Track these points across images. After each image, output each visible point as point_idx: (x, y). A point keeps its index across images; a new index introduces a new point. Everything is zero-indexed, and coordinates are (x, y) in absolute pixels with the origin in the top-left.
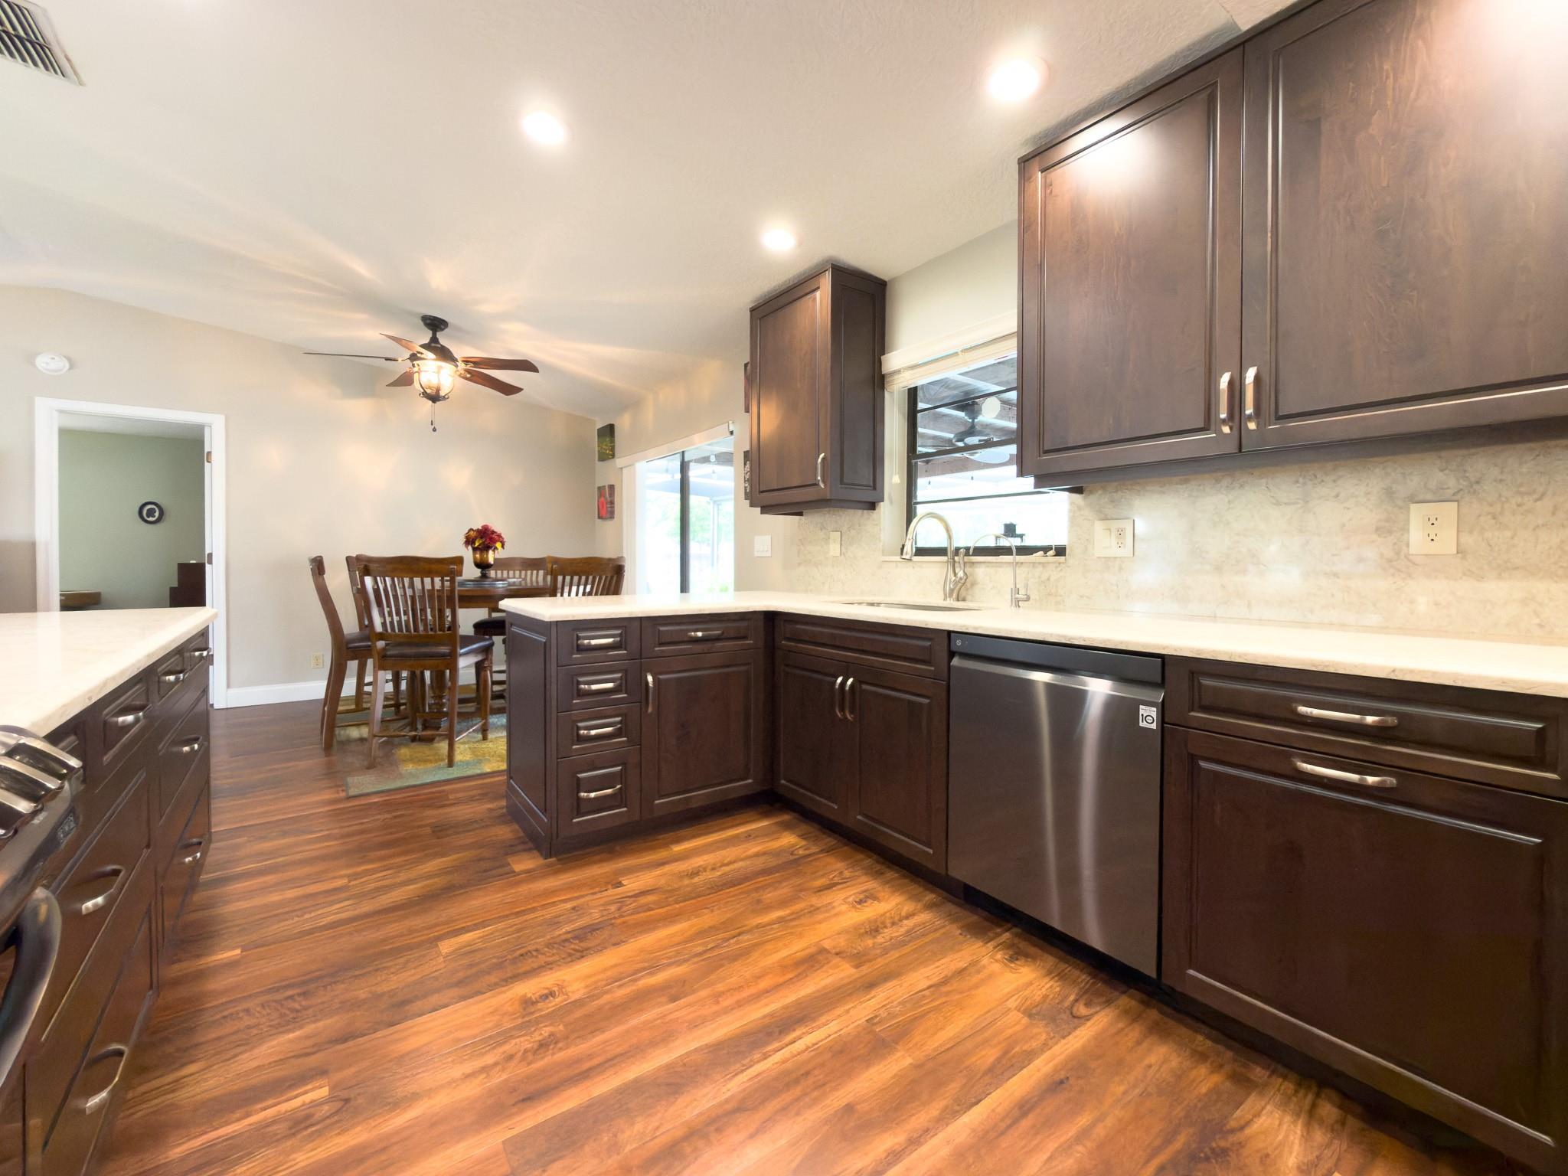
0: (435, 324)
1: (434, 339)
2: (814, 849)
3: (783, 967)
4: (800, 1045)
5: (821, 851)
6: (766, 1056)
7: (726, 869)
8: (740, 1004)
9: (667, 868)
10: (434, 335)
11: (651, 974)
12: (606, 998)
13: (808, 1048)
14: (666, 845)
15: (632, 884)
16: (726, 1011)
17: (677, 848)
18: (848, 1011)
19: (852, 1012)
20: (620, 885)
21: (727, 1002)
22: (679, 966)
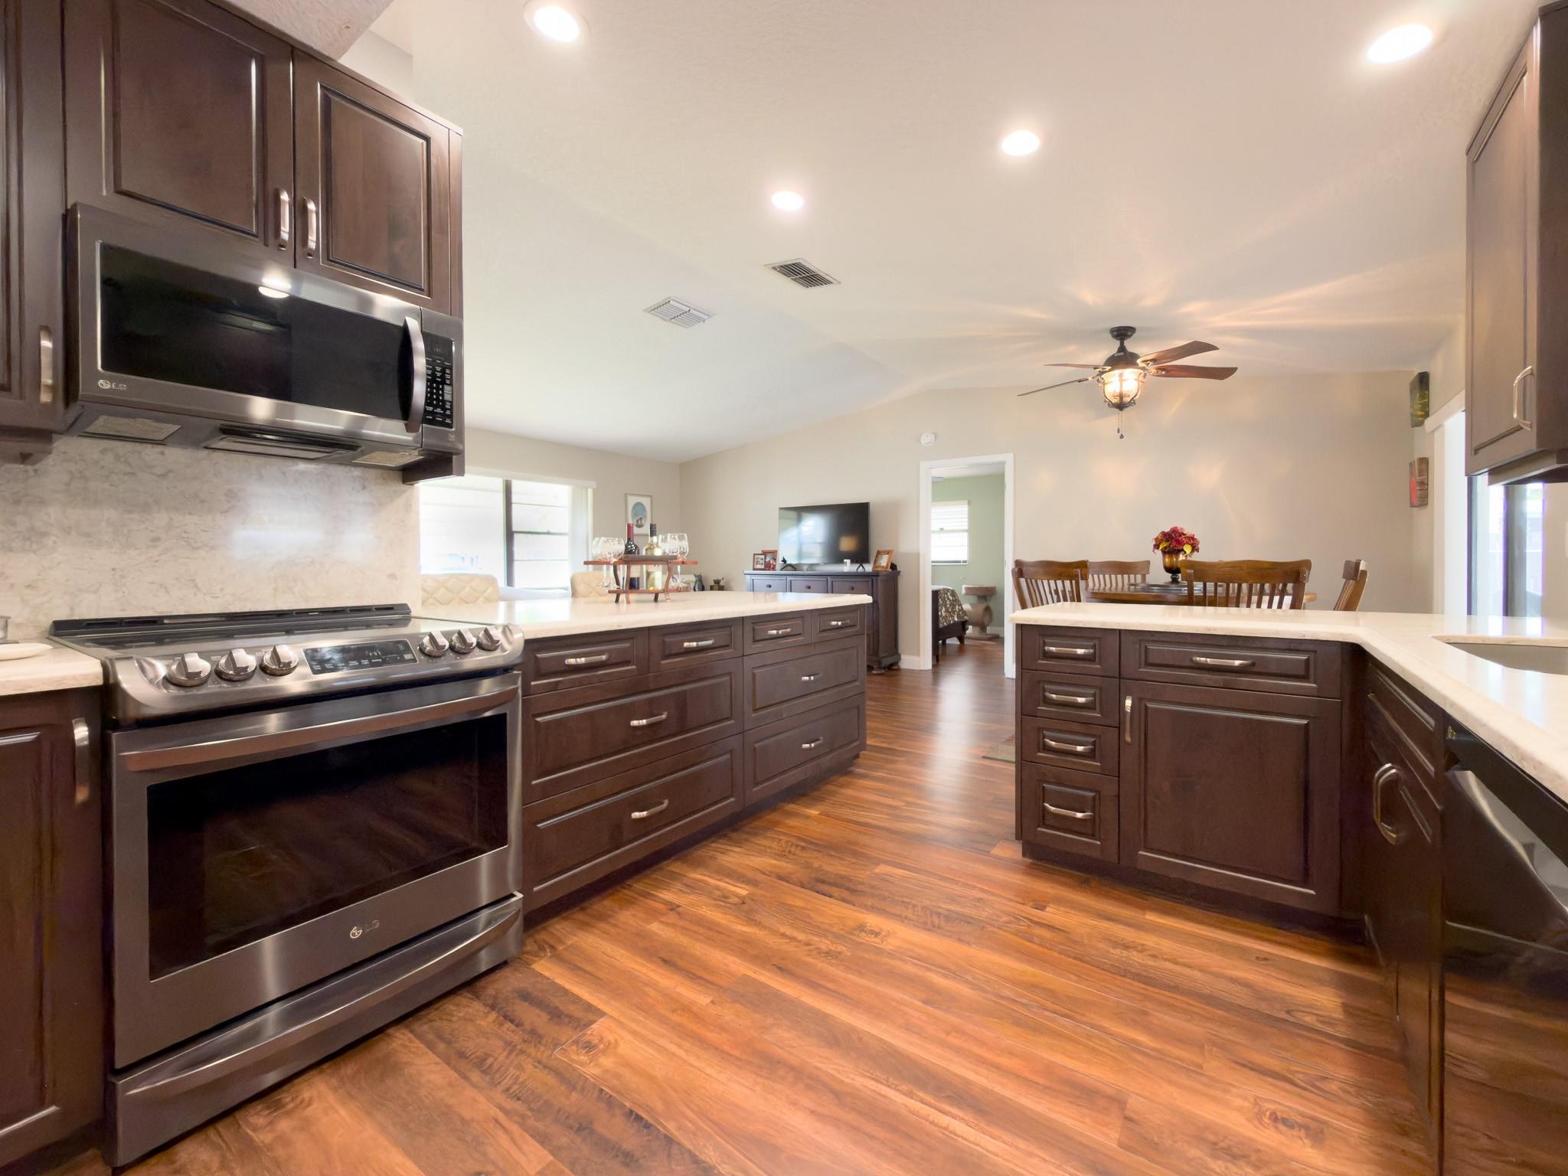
0: (1122, 333)
1: (1122, 349)
2: (1341, 1032)
3: (1049, 1069)
4: (945, 1120)
5: (1348, 1042)
6: (910, 1095)
7: (1168, 965)
8: (958, 1051)
9: (1105, 925)
10: (1122, 344)
11: (946, 976)
12: (897, 963)
13: (946, 1129)
14: (1144, 908)
15: (1053, 914)
16: (942, 1044)
17: (1151, 917)
18: (1031, 1154)
19: (1034, 1161)
20: (1043, 908)
21: (953, 1040)
22: (972, 989)
